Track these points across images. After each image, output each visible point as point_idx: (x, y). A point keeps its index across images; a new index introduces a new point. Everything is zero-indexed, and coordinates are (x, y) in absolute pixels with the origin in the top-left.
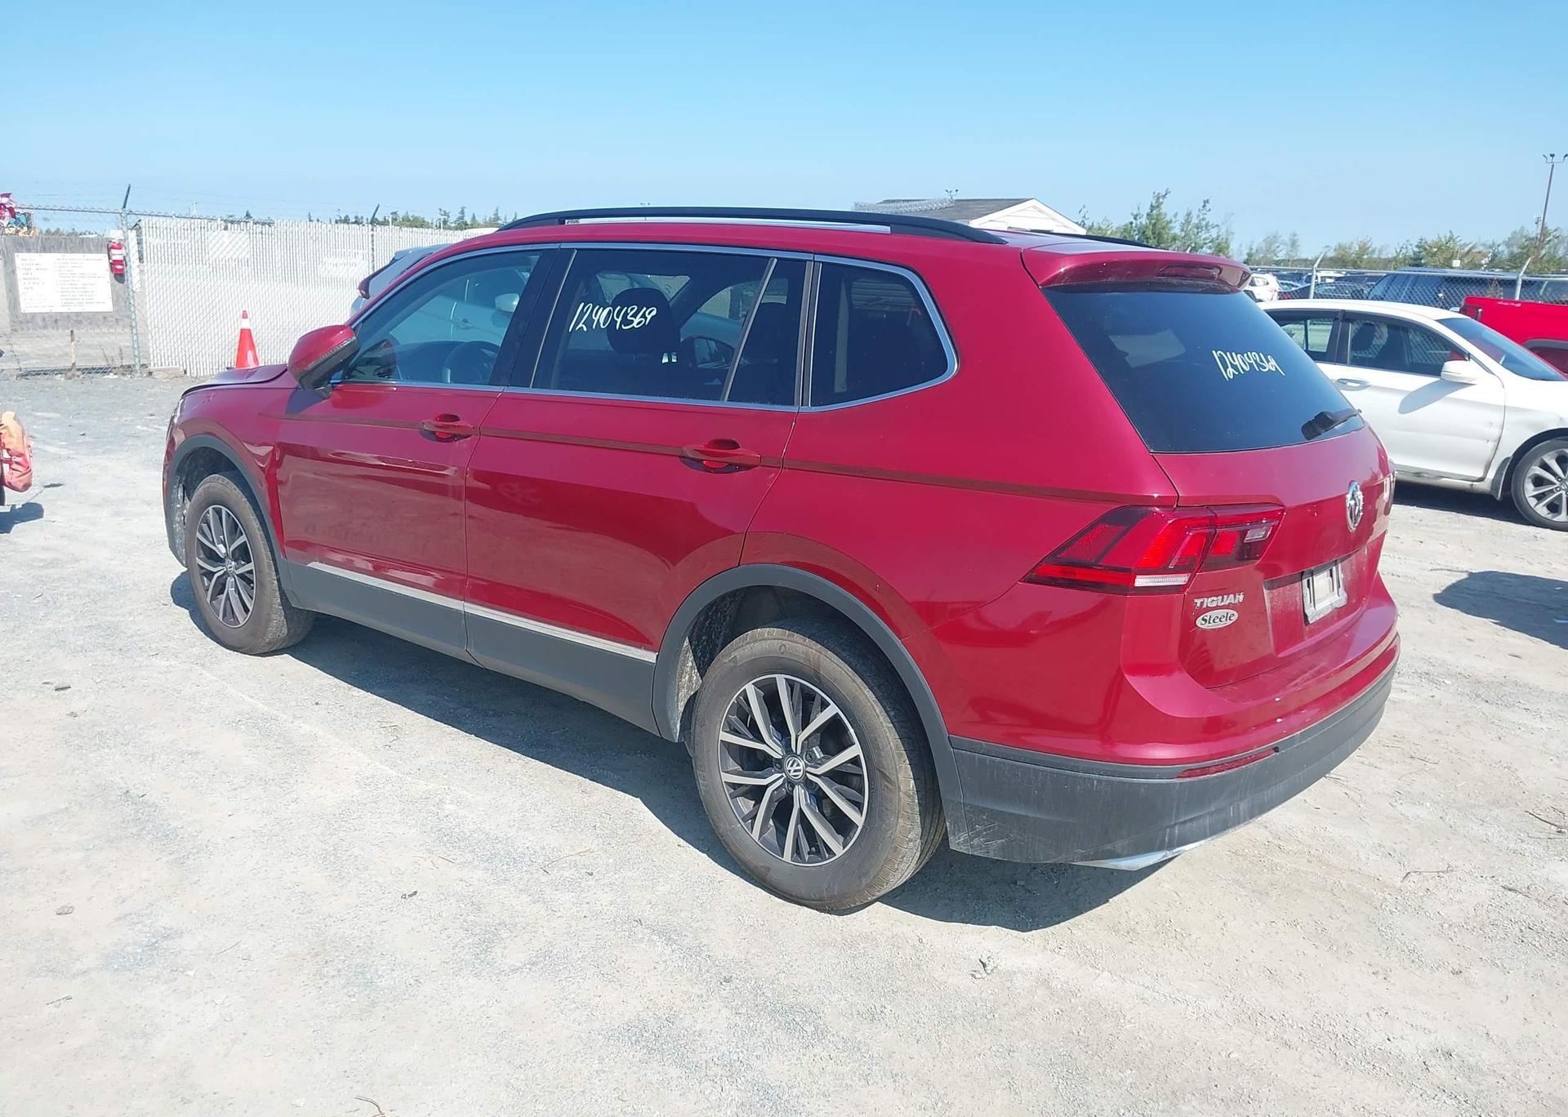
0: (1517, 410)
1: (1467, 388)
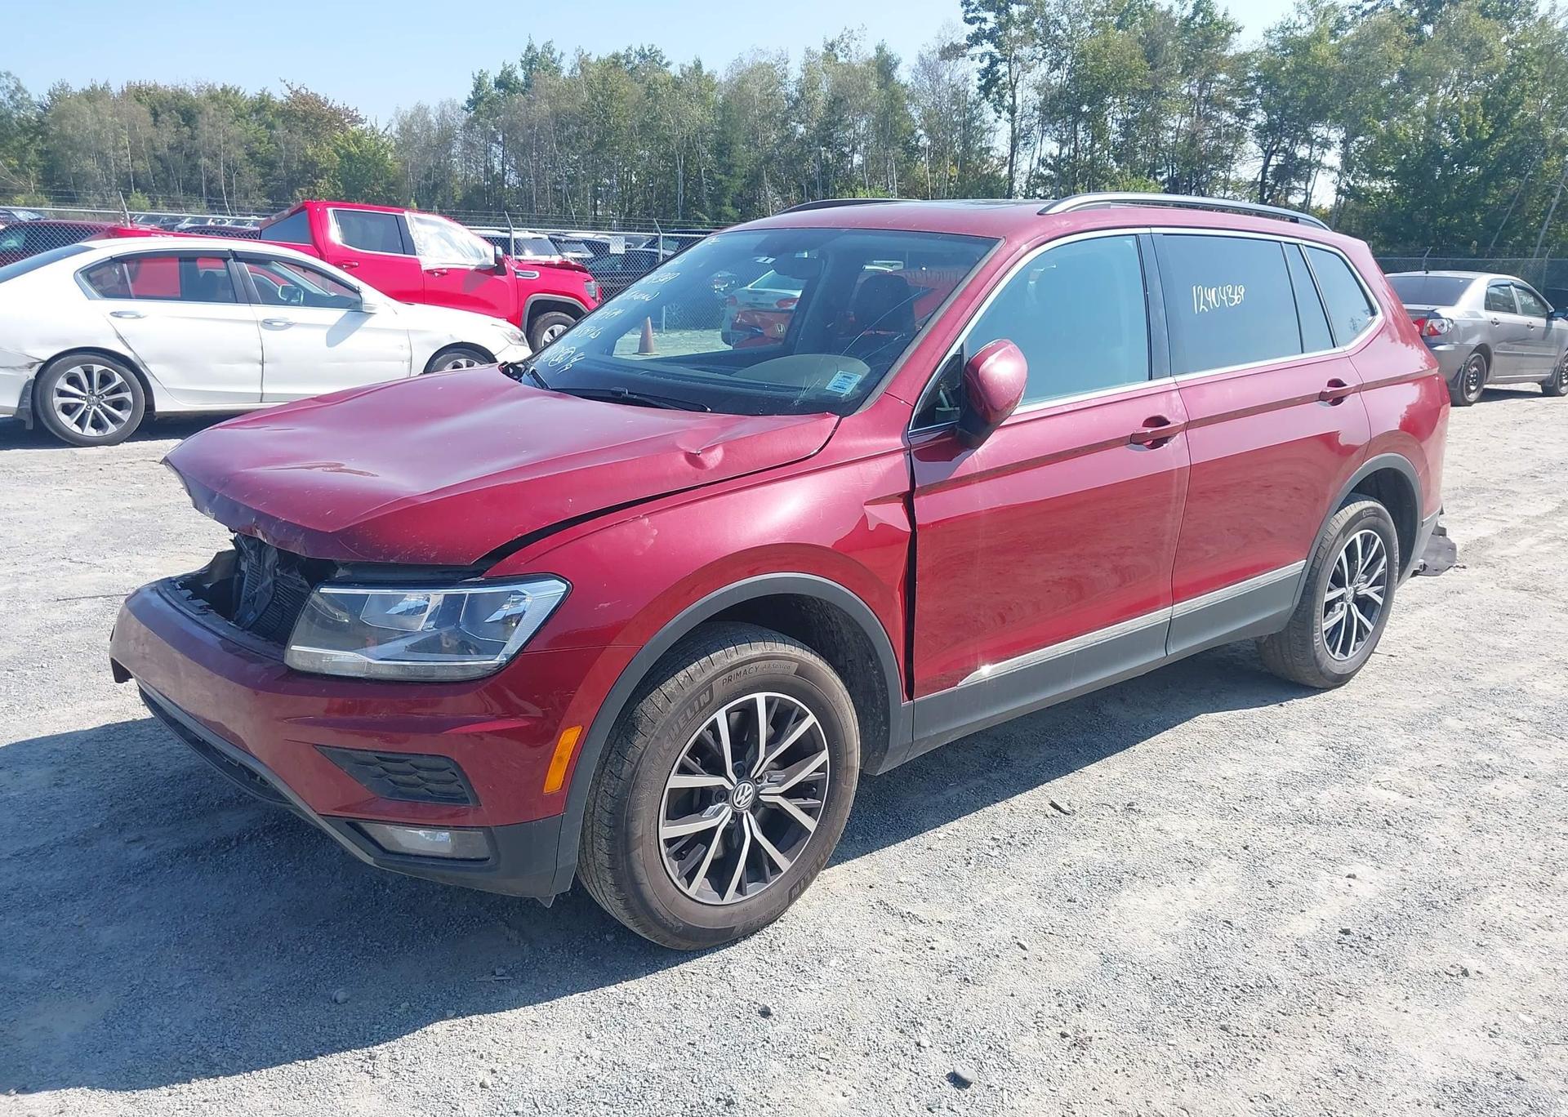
0: (417, 332)
1: (374, 317)
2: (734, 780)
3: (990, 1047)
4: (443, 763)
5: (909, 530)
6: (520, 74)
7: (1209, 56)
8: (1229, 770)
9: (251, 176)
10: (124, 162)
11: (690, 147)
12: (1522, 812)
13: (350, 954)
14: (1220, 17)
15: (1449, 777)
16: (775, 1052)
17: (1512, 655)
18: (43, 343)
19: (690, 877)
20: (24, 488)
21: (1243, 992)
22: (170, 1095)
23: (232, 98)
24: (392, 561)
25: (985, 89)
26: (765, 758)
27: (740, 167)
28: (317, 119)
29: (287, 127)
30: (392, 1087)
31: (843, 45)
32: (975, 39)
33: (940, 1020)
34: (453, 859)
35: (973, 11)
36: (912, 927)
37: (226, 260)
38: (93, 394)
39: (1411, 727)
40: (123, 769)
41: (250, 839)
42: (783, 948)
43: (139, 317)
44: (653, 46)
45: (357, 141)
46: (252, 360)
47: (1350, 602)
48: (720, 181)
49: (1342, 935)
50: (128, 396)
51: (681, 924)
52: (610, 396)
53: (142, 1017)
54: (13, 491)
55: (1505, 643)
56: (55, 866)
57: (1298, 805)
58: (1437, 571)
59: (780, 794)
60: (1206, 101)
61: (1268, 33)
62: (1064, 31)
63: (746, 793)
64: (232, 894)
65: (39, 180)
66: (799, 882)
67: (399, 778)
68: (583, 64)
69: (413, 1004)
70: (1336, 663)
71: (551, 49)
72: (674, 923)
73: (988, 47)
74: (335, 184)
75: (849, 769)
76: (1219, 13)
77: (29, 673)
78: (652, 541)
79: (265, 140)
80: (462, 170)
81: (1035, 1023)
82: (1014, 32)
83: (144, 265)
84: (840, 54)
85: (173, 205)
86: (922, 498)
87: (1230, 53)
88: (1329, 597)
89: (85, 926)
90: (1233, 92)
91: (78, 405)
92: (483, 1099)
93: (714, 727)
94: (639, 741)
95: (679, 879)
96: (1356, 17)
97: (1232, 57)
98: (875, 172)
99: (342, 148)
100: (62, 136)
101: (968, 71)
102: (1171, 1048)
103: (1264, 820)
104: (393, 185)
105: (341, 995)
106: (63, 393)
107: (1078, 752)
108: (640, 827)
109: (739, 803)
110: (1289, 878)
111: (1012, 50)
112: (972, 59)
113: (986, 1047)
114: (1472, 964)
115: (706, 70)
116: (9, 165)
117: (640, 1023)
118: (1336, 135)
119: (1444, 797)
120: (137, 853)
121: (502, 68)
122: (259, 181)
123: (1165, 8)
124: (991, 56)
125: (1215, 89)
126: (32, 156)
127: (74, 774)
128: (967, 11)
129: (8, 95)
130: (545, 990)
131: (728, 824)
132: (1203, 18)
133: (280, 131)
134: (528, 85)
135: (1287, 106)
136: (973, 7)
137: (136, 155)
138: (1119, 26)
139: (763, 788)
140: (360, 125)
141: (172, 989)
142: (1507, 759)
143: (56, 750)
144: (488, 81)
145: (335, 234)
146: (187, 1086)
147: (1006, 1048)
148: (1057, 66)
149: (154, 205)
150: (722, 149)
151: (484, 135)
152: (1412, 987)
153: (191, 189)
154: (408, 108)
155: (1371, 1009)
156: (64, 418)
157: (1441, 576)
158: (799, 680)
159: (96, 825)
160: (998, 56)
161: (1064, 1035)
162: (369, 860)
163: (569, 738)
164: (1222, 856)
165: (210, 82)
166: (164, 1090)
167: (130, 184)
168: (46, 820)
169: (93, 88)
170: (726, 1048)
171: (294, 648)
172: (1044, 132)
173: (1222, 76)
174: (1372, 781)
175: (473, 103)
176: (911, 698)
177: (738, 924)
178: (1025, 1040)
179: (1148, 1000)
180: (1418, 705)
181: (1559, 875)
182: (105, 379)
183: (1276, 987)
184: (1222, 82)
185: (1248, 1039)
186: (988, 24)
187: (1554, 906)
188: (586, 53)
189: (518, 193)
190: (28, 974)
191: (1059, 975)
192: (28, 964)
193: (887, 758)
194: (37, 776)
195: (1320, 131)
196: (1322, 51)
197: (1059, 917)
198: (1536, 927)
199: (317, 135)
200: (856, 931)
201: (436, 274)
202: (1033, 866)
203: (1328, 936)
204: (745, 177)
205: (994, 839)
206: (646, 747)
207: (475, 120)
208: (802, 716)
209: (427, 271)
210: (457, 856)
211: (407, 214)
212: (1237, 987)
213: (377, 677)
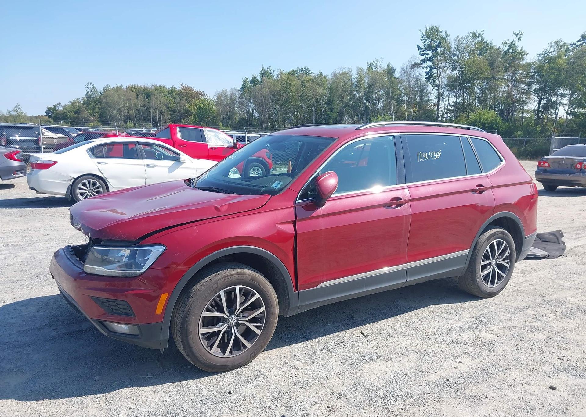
0: (199, 168)
1: (184, 164)
2: (228, 315)
3: (301, 409)
4: (124, 303)
5: (294, 233)
6: (259, 78)
7: (515, 64)
8: (433, 324)
9: (167, 115)
10: (126, 112)
11: (318, 103)
12: (540, 344)
13: (106, 367)
14: (519, 50)
15: (517, 330)
16: (227, 405)
17: (568, 289)
18: (75, 172)
19: (211, 346)
20: (63, 220)
21: (400, 397)
22: (37, 404)
23: (162, 89)
24: (113, 239)
25: (428, 79)
26: (239, 308)
27: (336, 109)
28: (190, 95)
29: (180, 98)
30: (102, 407)
31: (375, 64)
32: (424, 61)
33: (287, 399)
34: (129, 334)
35: (423, 51)
36: (292, 370)
37: (135, 145)
38: (90, 189)
39: (512, 312)
40: (59, 308)
41: (89, 331)
42: (245, 374)
43: (106, 164)
44: (306, 67)
45: (203, 103)
46: (143, 178)
47: (494, 266)
48: (328, 114)
49: (446, 381)
50: (101, 190)
51: (208, 363)
52: (209, 189)
53: (37, 381)
54: (59, 221)
55: (567, 284)
56: (28, 336)
57: (453, 337)
58: (554, 257)
59: (247, 321)
60: (515, 80)
61: (538, 55)
62: (457, 57)
63: (233, 320)
64: (77, 347)
65: (98, 117)
66: (254, 352)
67: (113, 307)
68: (281, 73)
69: (119, 383)
70: (489, 288)
71: (270, 69)
72: (205, 362)
73: (429, 63)
74: (195, 117)
75: (273, 314)
76: (519, 49)
77: (42, 277)
78: (196, 234)
79: (173, 103)
80: (239, 112)
81: (320, 402)
82: (439, 58)
83: (115, 146)
84: (373, 68)
85: (141, 125)
86: (300, 223)
87: (524, 63)
88: (483, 263)
89: (30, 354)
90: (525, 77)
91: (85, 193)
92: (128, 412)
93: (219, 296)
94: (191, 300)
95: (207, 347)
96: (574, 48)
97: (524, 65)
98: (386, 109)
99: (198, 105)
100: (107, 103)
101: (422, 72)
102: (364, 413)
103: (437, 342)
104: (215, 117)
105: (97, 378)
106: (80, 189)
107: (380, 316)
108: (191, 328)
109: (231, 323)
110: (436, 361)
111: (438, 64)
112: (423, 68)
113: (299, 408)
114: (490, 394)
115: (324, 75)
116: (89, 113)
117: (188, 393)
118: (567, 92)
119: (511, 337)
120: (54, 333)
121: (252, 76)
122: (170, 117)
123: (498, 47)
124: (431, 67)
125: (518, 76)
126: (97, 110)
127: (44, 309)
128: (421, 52)
129: (90, 90)
130: (162, 381)
131: (226, 329)
132: (513, 51)
133: (178, 100)
134: (261, 82)
135: (547, 82)
136: (423, 50)
137: (130, 109)
138: (480, 54)
139: (240, 319)
140: (205, 97)
141: (48, 374)
142: (544, 325)
143: (41, 301)
144: (248, 81)
145: (179, 135)
146: (42, 401)
147: (306, 409)
148: (454, 70)
149: (135, 126)
150: (330, 103)
151: (246, 99)
152: (463, 400)
153: (147, 120)
154: (220, 90)
155: (444, 406)
156: (80, 197)
157: (555, 259)
158: (252, 282)
159: (44, 324)
160: (433, 66)
161: (328, 407)
162: (105, 334)
163: (164, 297)
164: (415, 353)
165: (156, 84)
166: (36, 402)
167: (128, 119)
168: (30, 322)
169: (117, 87)
170: (212, 403)
171: (86, 265)
172: (449, 94)
173: (520, 71)
174: (486, 330)
175: (243, 89)
176: (297, 290)
177: (230, 364)
178: (314, 407)
179: (364, 398)
180: (519, 305)
181: (542, 366)
182: (94, 184)
183: (412, 396)
184: (521, 73)
185: (393, 412)
186: (429, 55)
187: (535, 377)
188: (282, 70)
189: (257, 120)
190: (9, 366)
191: (336, 388)
192: (10, 364)
193: (290, 311)
194: (33, 309)
195: (561, 91)
196: (560, 61)
197: (345, 369)
198: (523, 384)
199: (190, 101)
200: (272, 370)
201: (213, 149)
202: (344, 353)
203: (440, 381)
204: (338, 112)
205: (335, 343)
206: (193, 302)
207: (244, 94)
208: (254, 295)
209: (210, 148)
210: (130, 334)
211: (204, 129)
212: (398, 395)
213: (108, 275)
